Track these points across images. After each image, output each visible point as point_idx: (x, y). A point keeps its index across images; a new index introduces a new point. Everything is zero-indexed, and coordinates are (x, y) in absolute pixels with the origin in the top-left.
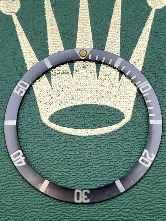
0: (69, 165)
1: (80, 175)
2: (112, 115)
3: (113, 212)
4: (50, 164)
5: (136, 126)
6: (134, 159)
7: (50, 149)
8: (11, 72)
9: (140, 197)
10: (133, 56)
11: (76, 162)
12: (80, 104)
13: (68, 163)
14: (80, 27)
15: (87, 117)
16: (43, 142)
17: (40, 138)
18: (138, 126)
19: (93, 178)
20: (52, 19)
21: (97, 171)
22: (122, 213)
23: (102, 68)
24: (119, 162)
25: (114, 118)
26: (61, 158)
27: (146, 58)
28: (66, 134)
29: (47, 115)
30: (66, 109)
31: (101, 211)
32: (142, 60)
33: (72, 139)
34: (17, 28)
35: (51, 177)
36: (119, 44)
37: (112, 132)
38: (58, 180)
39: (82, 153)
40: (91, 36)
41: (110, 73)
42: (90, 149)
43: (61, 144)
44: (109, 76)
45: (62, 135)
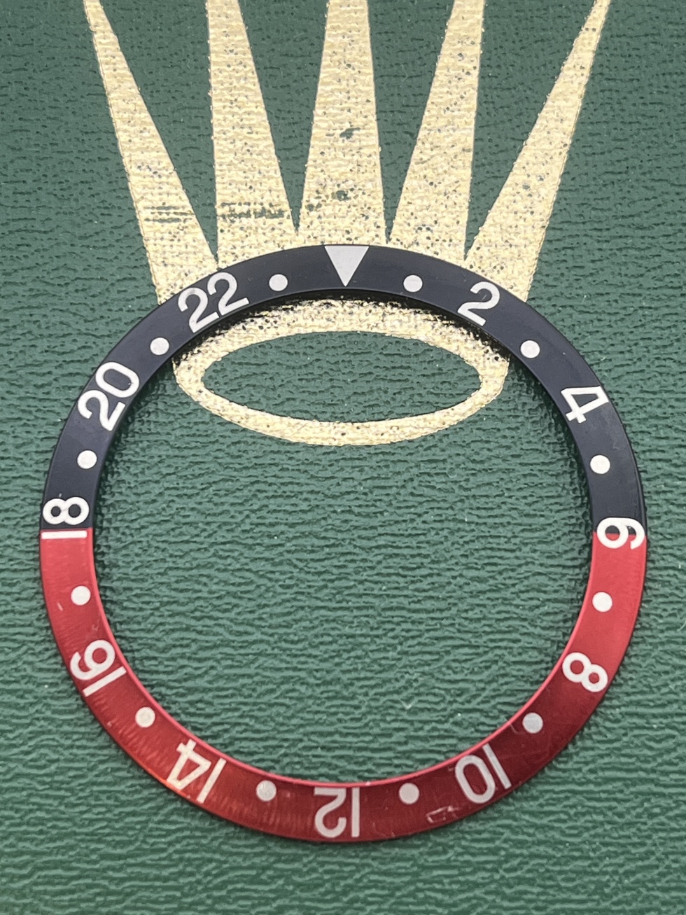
0: (269, 547)
1: (310, 587)
2: (434, 375)
3: (420, 722)
4: (202, 543)
5: (520, 420)
6: (505, 537)
7: (203, 489)
8: (69, 199)
9: (521, 673)
10: (520, 161)
11: (295, 538)
12: (318, 330)
13: (267, 541)
14: (332, 45)
15: (341, 377)
16: (180, 461)
17: (168, 447)
18: (527, 418)
19: (354, 599)
20: (229, 12)
21: (370, 572)
22: (456, 729)
23: (405, 202)
24: (453, 544)
25: (440, 386)
26: (243, 521)
27: (568, 173)
28: (265, 437)
29: (198, 364)
30: (267, 346)
31: (378, 717)
32: (554, 179)
33: (284, 457)
34: (100, 38)
35: (205, 589)
36: (473, 114)
37: (432, 435)
38: (226, 600)
39: (317, 506)
40: (372, 83)
41: (436, 222)
42: (348, 493)
43: (245, 473)
44: (429, 233)
45: (250, 440)
